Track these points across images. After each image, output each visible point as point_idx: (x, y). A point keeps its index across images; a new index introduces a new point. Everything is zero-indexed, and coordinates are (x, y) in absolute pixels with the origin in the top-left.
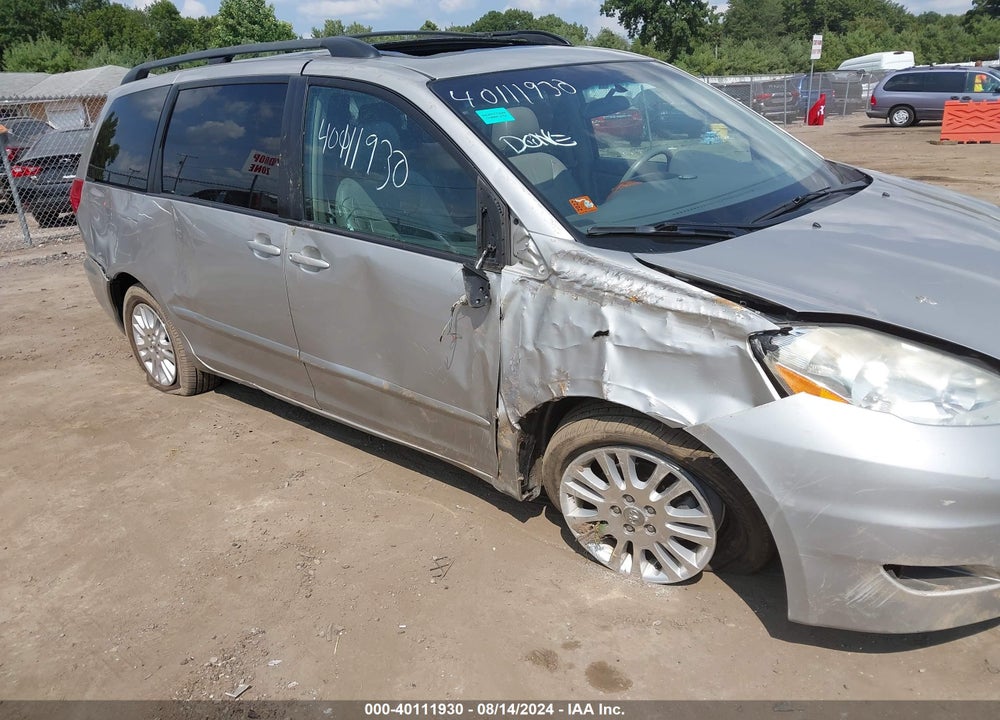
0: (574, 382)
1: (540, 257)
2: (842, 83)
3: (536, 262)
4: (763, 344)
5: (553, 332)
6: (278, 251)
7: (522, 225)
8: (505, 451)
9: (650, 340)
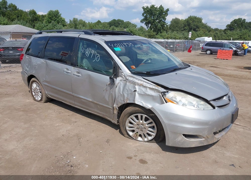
0: (129, 100)
1: (125, 76)
2: (196, 43)
3: (124, 77)
4: (164, 94)
5: (126, 90)
6: (70, 72)
7: (121, 70)
8: (115, 114)
9: (144, 92)
